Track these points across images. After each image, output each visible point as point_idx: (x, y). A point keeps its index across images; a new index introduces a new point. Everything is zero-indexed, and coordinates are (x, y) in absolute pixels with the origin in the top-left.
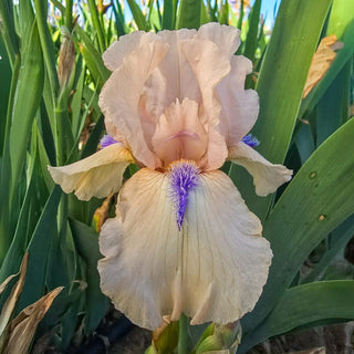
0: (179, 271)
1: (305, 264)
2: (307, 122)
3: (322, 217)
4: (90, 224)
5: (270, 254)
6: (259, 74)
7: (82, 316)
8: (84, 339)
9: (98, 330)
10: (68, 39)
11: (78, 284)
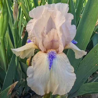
0: (49, 81)
1: (91, 77)
2: (97, 33)
3: (96, 64)
4: (25, 63)
5: (75, 78)
6: (82, 15)
7: (24, 88)
8: (25, 93)
9: (29, 91)
10: (16, 3)
11: (23, 80)
